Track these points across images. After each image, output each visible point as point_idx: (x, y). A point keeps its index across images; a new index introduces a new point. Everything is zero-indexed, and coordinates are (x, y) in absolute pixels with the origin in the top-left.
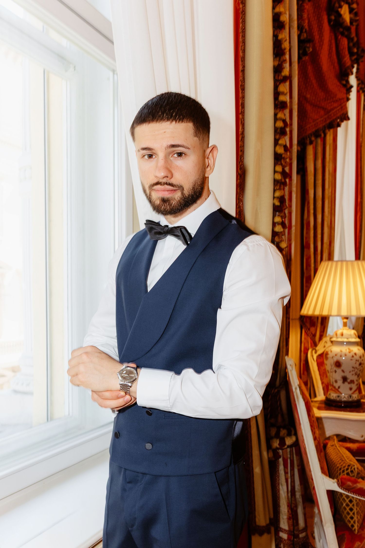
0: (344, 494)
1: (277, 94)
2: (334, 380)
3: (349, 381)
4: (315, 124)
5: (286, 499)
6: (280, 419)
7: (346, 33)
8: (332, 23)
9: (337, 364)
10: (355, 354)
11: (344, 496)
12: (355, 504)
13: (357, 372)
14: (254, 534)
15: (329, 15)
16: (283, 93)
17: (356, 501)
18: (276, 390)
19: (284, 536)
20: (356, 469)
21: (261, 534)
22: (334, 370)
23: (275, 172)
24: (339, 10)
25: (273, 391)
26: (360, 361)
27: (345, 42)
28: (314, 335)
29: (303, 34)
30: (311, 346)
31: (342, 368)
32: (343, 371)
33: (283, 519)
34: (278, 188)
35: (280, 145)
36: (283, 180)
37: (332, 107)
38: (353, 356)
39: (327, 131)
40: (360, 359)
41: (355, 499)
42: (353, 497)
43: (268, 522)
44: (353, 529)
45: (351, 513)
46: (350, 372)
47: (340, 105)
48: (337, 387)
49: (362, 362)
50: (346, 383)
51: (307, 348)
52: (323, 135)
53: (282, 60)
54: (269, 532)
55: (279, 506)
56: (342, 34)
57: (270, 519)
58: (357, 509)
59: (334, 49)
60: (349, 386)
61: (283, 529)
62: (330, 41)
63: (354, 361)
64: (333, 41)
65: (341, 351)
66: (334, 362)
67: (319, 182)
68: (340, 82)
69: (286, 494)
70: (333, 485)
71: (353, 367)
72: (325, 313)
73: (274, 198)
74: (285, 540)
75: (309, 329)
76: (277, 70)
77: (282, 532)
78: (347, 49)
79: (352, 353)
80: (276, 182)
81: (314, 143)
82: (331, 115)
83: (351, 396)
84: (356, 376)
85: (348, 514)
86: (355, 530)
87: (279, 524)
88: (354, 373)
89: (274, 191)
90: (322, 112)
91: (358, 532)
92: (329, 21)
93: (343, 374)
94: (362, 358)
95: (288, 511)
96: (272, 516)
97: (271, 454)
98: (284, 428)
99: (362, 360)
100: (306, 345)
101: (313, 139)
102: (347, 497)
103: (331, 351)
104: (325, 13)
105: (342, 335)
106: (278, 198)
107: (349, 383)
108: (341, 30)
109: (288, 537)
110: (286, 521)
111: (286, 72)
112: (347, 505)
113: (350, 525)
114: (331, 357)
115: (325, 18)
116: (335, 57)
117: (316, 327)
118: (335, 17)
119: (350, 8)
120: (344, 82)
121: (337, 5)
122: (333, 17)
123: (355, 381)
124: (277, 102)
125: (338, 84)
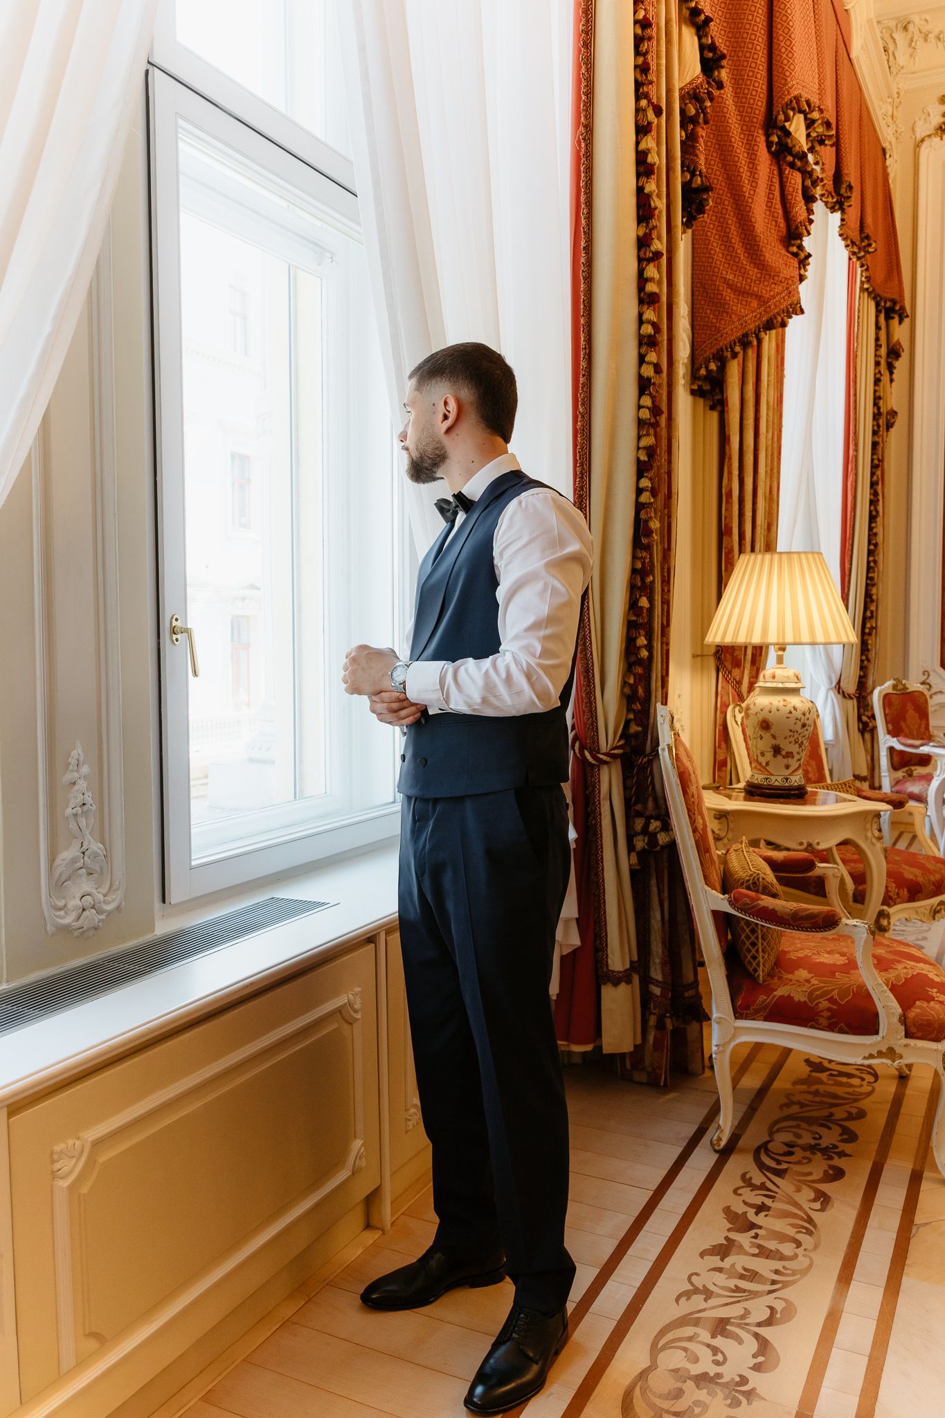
0: (743, 919)
1: (642, 280)
2: (759, 752)
3: (784, 753)
4: (742, 324)
5: (660, 933)
6: (650, 804)
7: (799, 163)
8: (773, 149)
9: (764, 725)
10: (795, 709)
11: (742, 923)
12: (760, 936)
13: (798, 738)
14: (605, 984)
15: (767, 135)
16: (651, 280)
17: (762, 931)
18: (645, 760)
19: (657, 991)
20: (761, 879)
21: (616, 984)
22: (759, 735)
23: (640, 407)
24: (787, 124)
25: (640, 761)
26: (802, 721)
27: (796, 179)
28: (739, 683)
29: (695, 178)
30: (734, 701)
31: (772, 731)
32: (774, 737)
33: (655, 963)
34: (645, 433)
35: (649, 363)
36: (653, 420)
37: (772, 294)
38: (790, 712)
39: (762, 334)
40: (803, 717)
41: (759, 927)
42: (757, 924)
43: (628, 966)
44: (756, 975)
45: (753, 951)
46: (785, 738)
47: (787, 289)
48: (764, 764)
49: (807, 722)
50: (779, 757)
51: (727, 703)
52: (755, 343)
53: (650, 226)
54: (629, 982)
55: (649, 944)
56: (792, 165)
57: (632, 962)
58: (762, 944)
59: (777, 193)
60: (785, 761)
61: (654, 979)
62: (770, 179)
63: (793, 720)
64: (776, 180)
65: (771, 704)
66: (759, 721)
67: (750, 422)
68: (787, 248)
69: (660, 924)
70: (722, 903)
71: (791, 731)
72: (756, 640)
73: (639, 448)
74: (657, 996)
75: (730, 673)
76: (643, 243)
77: (653, 984)
78: (800, 192)
79: (790, 707)
80: (641, 423)
81: (741, 356)
82: (770, 307)
83: (787, 779)
84: (797, 745)
85: (749, 951)
86: (759, 976)
87: (649, 972)
88: (792, 739)
89: (639, 438)
90: (755, 304)
91: (764, 981)
92: (769, 144)
93: (774, 742)
94: (807, 715)
95: (663, 952)
96: (635, 958)
97: (634, 859)
98: (656, 819)
99: (808, 719)
100: (725, 699)
101: (738, 349)
102: (748, 923)
103: (755, 704)
104: (760, 131)
105: (774, 677)
106: (645, 448)
107: (784, 757)
108: (790, 159)
109: (662, 993)
110: (658, 967)
111: (659, 245)
112: (748, 938)
113: (751, 969)
114: (755, 713)
115: (762, 139)
116: (779, 206)
117: (742, 668)
118: (779, 137)
119: (806, 119)
120: (795, 249)
121: (782, 117)
122: (775, 139)
123: (795, 754)
124: (642, 295)
125: (784, 252)
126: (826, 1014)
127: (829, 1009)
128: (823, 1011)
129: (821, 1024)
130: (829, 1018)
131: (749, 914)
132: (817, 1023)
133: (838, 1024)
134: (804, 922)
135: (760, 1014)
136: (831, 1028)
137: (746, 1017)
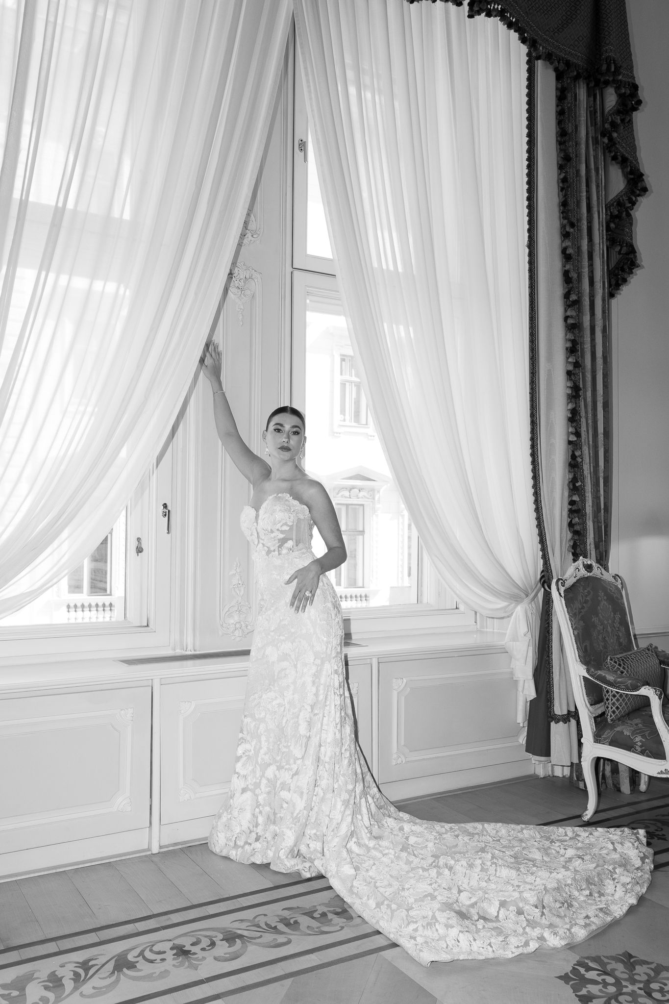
126: (639, 744)
127: (641, 741)
128: (638, 742)
129: (637, 750)
130: (641, 746)
131: (596, 678)
132: (635, 749)
133: (646, 751)
134: (621, 685)
135: (607, 741)
136: (642, 753)
137: (600, 742)
